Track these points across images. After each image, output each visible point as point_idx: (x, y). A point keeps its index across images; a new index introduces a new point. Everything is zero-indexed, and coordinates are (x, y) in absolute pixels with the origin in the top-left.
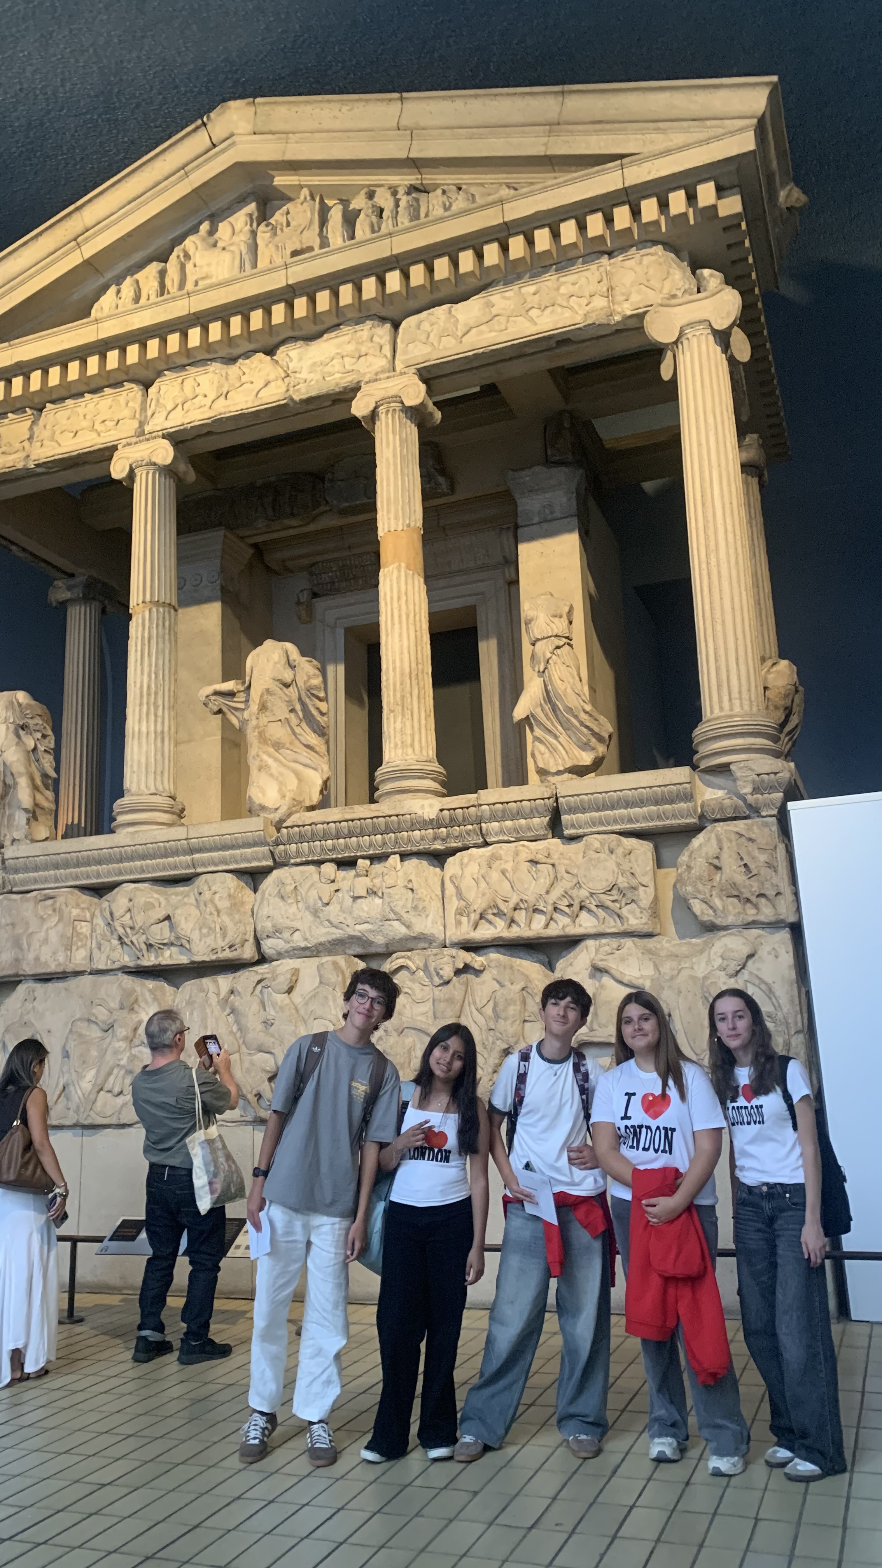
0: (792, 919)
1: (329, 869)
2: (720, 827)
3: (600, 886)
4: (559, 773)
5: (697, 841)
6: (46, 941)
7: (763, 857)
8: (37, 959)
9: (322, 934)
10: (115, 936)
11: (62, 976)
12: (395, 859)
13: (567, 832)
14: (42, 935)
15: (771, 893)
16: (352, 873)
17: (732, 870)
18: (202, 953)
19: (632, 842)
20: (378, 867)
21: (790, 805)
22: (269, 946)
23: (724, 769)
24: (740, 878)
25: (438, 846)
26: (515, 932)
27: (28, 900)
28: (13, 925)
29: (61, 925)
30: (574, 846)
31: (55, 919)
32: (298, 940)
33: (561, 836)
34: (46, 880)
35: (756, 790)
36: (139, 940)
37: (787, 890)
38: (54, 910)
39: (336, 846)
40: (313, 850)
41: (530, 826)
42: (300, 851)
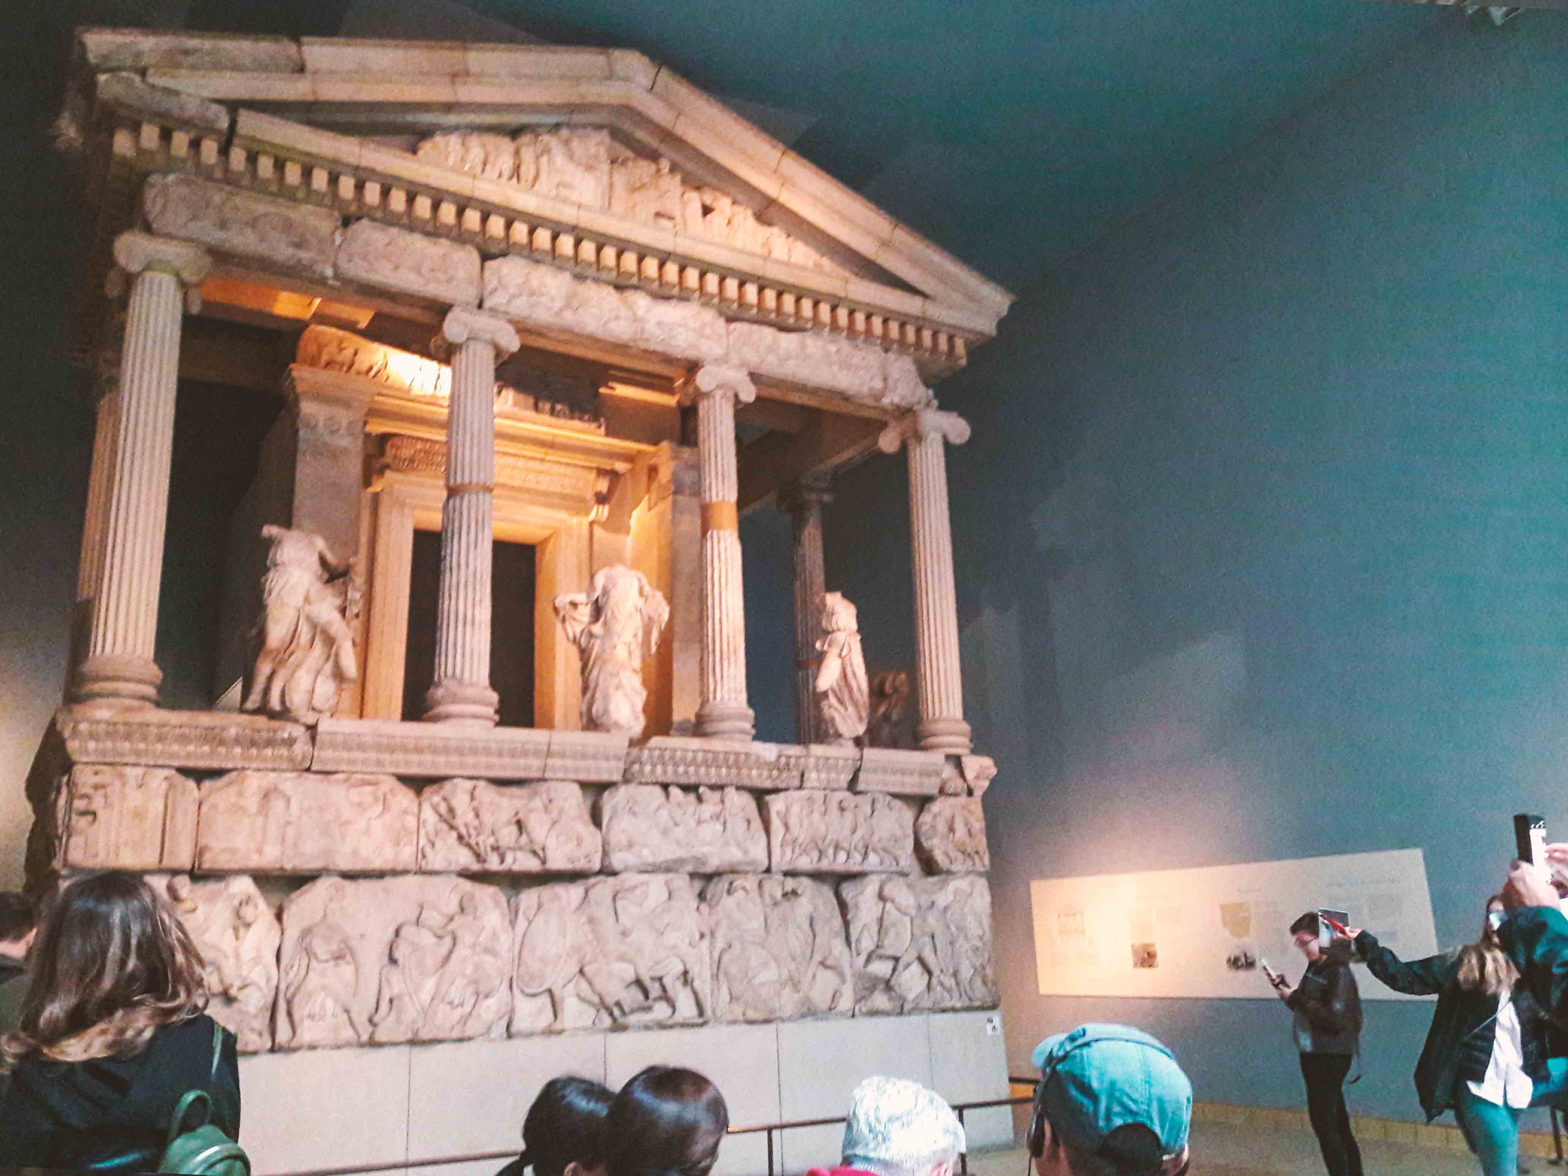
1: (675, 791)
2: (953, 800)
6: (367, 832)
8: (355, 852)
9: (668, 853)
10: (454, 835)
11: (380, 875)
12: (731, 791)
13: (861, 787)
14: (362, 824)
16: (693, 798)
17: (961, 831)
18: (557, 862)
19: (900, 802)
20: (717, 796)
22: (617, 860)
24: (966, 837)
25: (768, 784)
26: (825, 865)
27: (337, 782)
28: (321, 809)
29: (387, 817)
31: (379, 808)
32: (648, 856)
33: (854, 789)
34: (364, 762)
36: (485, 842)
38: (376, 800)
39: (686, 772)
40: (665, 772)
41: (838, 780)
42: (653, 772)
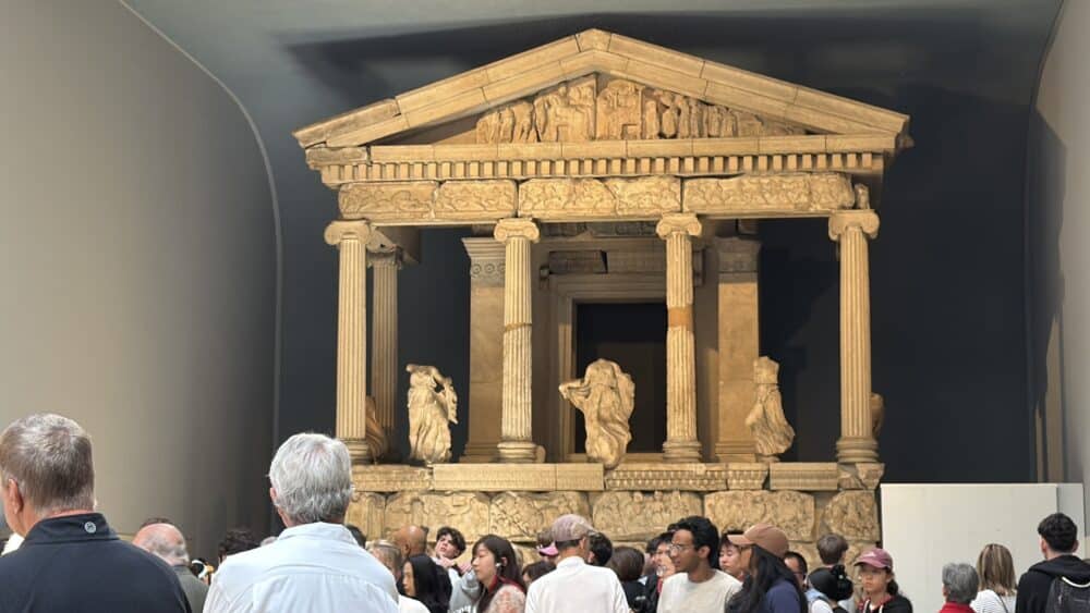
0: (878, 539)
1: (638, 495)
2: (849, 493)
3: (788, 517)
4: (768, 456)
5: (836, 499)
6: (461, 521)
7: (868, 510)
10: (507, 521)
12: (676, 493)
13: (773, 488)
15: (869, 526)
16: (651, 498)
17: (851, 514)
19: (803, 496)
20: (666, 497)
21: (882, 486)
23: (852, 464)
24: (856, 519)
25: (702, 488)
28: (439, 509)
30: (774, 495)
31: (466, 509)
33: (768, 489)
35: (867, 477)
37: (877, 526)
38: (466, 504)
39: (643, 484)
40: (630, 484)
41: (753, 484)
42: (622, 483)
